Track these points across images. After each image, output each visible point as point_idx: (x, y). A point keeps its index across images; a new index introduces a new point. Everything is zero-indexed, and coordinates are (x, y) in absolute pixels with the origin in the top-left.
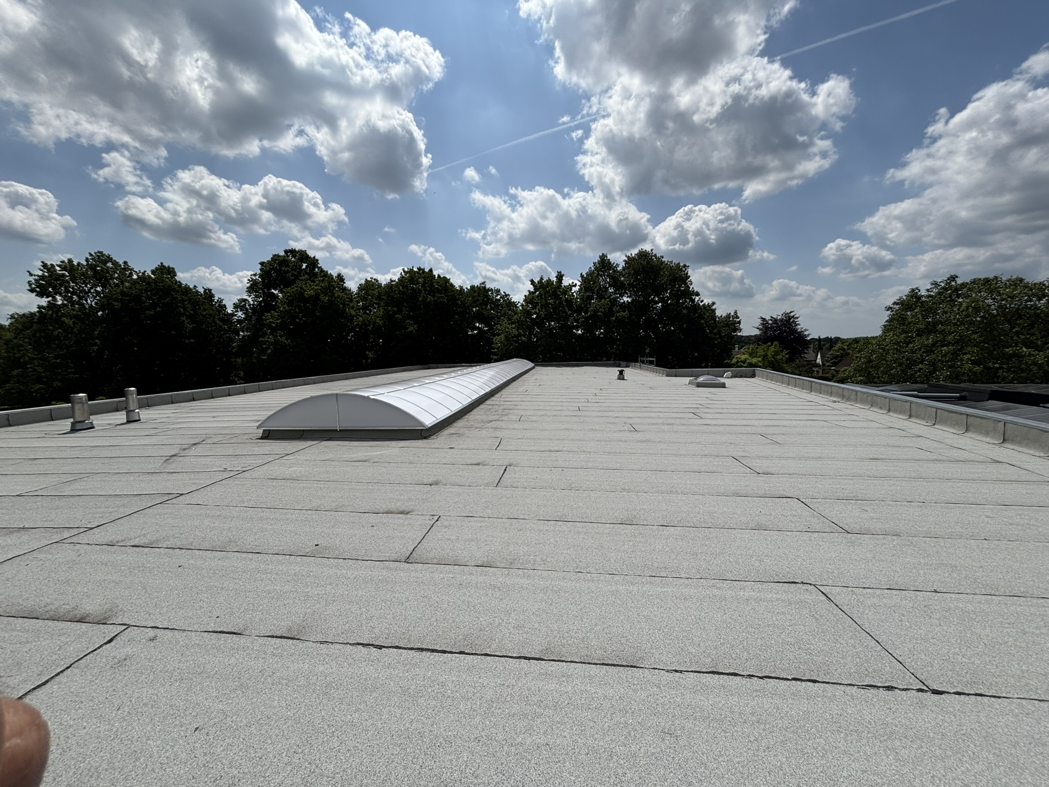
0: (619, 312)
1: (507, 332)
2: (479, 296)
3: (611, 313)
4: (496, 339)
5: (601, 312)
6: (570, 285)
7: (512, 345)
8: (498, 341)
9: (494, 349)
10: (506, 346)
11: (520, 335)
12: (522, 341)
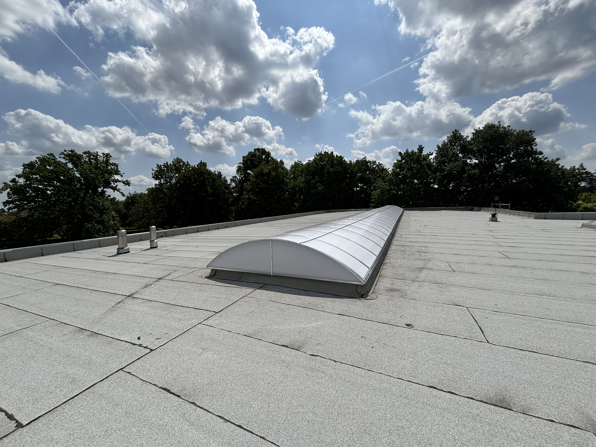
0: (471, 170)
1: (382, 188)
2: (362, 166)
3: (463, 171)
4: (374, 193)
5: (456, 170)
6: (427, 154)
7: (385, 196)
8: (376, 194)
9: (373, 199)
10: (381, 197)
11: (391, 189)
12: (393, 193)
